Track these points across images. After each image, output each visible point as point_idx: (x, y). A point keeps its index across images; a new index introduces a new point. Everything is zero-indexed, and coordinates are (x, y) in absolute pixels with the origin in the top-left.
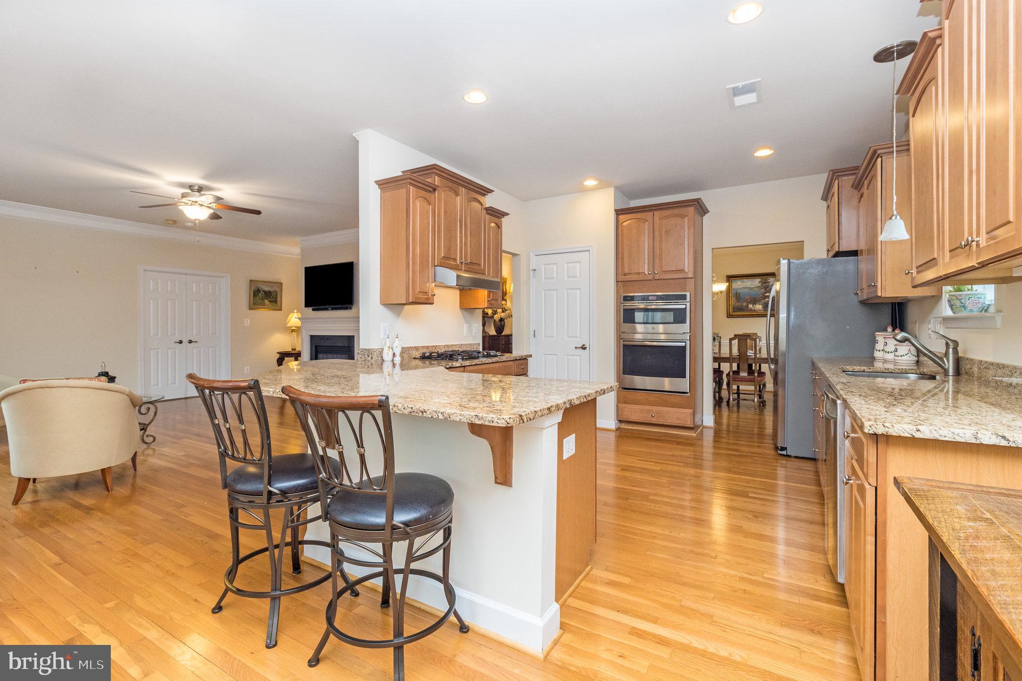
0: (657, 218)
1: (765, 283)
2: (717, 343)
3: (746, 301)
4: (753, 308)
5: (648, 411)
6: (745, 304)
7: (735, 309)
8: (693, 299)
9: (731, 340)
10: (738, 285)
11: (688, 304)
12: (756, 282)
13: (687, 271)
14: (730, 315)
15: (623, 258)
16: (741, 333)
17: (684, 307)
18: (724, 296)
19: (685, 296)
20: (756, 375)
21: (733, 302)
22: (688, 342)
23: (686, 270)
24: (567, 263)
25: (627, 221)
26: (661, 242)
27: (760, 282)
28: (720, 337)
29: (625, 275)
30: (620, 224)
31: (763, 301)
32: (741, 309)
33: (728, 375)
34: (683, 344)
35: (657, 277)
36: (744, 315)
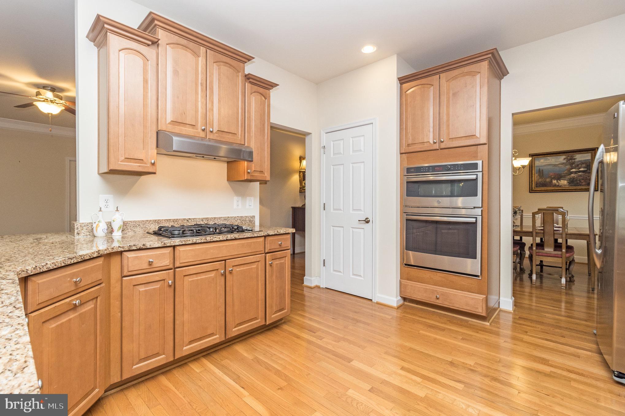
0: (443, 81)
1: (571, 159)
2: (518, 216)
3: (550, 177)
4: (557, 184)
5: (433, 291)
6: (548, 180)
7: (538, 185)
8: (486, 169)
9: (534, 214)
10: (541, 162)
11: (480, 175)
12: (561, 159)
13: (479, 137)
14: (532, 190)
15: (406, 129)
16: (544, 206)
17: (474, 177)
18: (527, 170)
19: (477, 164)
20: (564, 250)
21: (536, 177)
22: (480, 219)
23: (478, 135)
24: (352, 138)
25: (412, 89)
26: (448, 107)
27: (564, 159)
28: (522, 211)
29: (409, 145)
30: (404, 93)
31: (568, 177)
32: (544, 185)
33: (531, 248)
34: (473, 220)
35: (443, 145)
36: (547, 190)
